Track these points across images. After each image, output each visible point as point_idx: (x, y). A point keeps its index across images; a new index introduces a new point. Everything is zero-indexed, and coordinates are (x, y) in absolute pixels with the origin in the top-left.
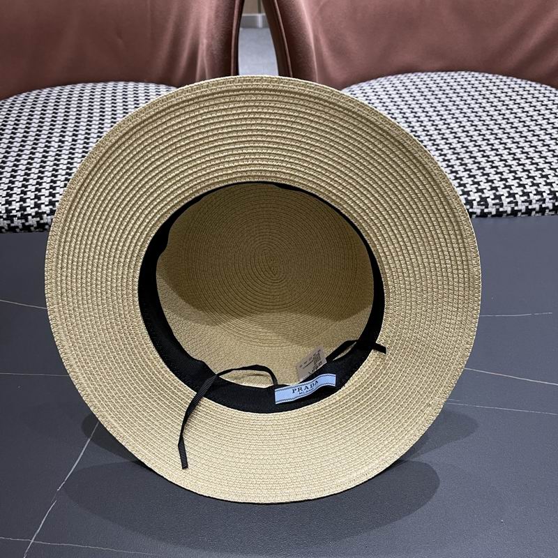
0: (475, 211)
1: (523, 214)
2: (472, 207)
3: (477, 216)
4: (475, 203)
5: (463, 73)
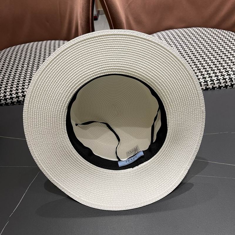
1: (217, 88)
5: (194, 28)
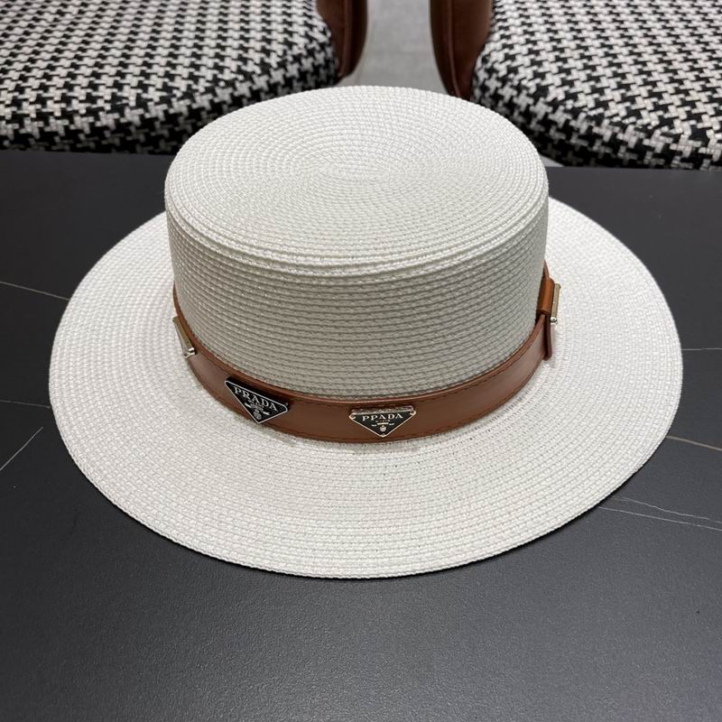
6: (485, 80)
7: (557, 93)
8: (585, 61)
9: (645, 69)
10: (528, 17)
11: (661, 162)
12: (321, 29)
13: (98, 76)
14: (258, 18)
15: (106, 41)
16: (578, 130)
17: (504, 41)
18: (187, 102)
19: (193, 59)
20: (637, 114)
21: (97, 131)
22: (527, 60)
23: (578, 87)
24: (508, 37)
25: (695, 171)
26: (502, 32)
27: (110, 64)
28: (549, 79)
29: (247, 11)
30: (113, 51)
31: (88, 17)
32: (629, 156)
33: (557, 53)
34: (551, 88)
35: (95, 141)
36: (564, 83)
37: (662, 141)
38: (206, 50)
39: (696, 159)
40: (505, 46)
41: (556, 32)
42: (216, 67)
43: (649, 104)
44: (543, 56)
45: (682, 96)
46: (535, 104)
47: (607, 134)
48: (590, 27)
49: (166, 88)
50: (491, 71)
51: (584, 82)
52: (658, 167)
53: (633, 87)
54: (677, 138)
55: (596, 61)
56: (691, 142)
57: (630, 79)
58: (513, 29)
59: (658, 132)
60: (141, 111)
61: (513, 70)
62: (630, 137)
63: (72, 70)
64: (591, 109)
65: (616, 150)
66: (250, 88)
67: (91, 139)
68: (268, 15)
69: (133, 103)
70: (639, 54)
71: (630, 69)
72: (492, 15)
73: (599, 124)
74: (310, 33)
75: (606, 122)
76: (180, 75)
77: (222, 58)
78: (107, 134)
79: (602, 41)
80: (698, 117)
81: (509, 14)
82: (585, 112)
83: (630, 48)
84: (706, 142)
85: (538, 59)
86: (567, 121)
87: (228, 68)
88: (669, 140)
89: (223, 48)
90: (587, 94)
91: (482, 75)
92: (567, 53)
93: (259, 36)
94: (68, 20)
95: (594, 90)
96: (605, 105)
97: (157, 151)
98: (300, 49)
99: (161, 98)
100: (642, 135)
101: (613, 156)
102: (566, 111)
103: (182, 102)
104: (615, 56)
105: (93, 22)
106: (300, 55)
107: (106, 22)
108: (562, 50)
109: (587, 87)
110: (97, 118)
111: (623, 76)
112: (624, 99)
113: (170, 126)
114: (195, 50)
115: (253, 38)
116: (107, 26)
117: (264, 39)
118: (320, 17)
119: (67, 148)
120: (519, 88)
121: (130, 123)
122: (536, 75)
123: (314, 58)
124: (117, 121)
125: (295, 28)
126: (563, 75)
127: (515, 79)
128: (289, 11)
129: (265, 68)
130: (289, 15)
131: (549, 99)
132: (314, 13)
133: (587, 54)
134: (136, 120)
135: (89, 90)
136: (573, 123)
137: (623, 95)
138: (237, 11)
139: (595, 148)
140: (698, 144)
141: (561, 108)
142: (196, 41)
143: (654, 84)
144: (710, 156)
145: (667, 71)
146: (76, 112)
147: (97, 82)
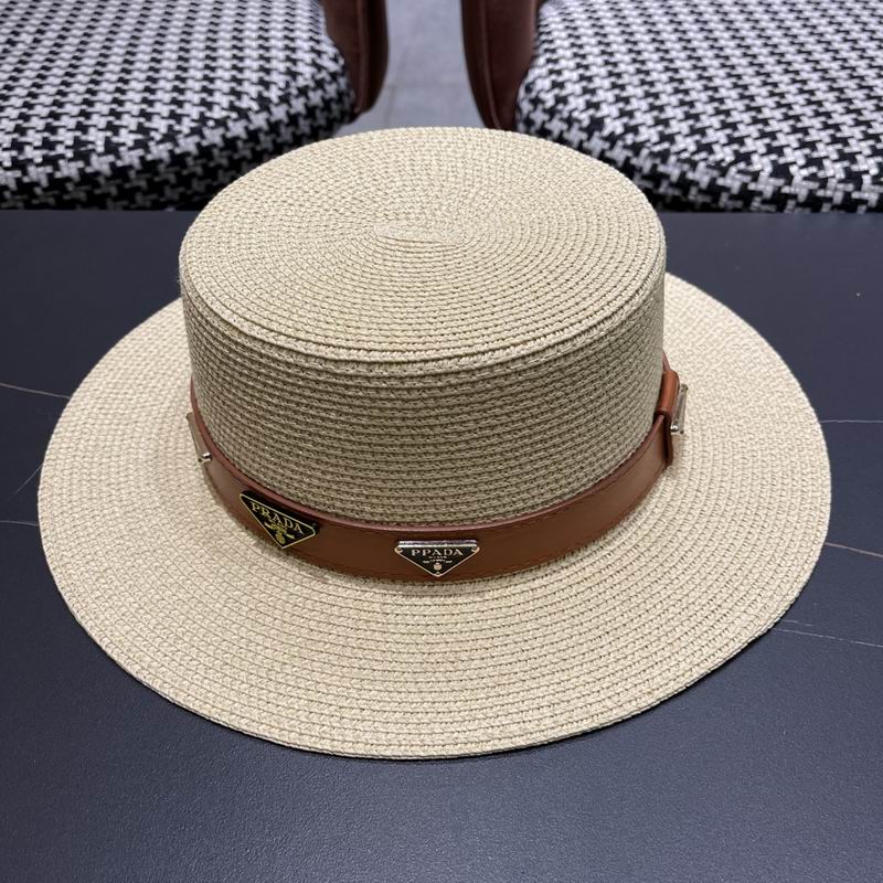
0: (865, 196)
2: (859, 188)
3: (870, 210)
4: (867, 179)
6: (529, 112)
7: (614, 126)
8: (646, 88)
9: (717, 96)
10: (578, 37)
11: (739, 204)
12: (332, 55)
13: (56, 116)
14: (254, 44)
15: (67, 74)
16: (641, 169)
17: (550, 66)
18: (169, 146)
19: (175, 95)
20: (709, 148)
21: (56, 184)
22: (578, 88)
23: (639, 118)
24: (556, 61)
25: (779, 215)
26: (548, 55)
27: (71, 102)
28: (605, 110)
29: (240, 36)
30: (76, 87)
31: (45, 47)
32: (701, 199)
33: (613, 79)
34: (607, 121)
35: (54, 196)
36: (622, 114)
37: (739, 180)
38: (190, 83)
39: (779, 200)
40: (551, 72)
41: (611, 54)
42: (203, 103)
43: (722, 136)
44: (597, 82)
45: (760, 126)
46: (589, 139)
47: (675, 173)
48: (651, 47)
49: (141, 129)
50: (536, 102)
51: (645, 112)
52: (736, 210)
53: (703, 117)
54: (755, 176)
55: (659, 87)
56: (772, 180)
57: (699, 107)
58: (561, 52)
59: (733, 170)
60: (111, 158)
61: (562, 100)
62: (702, 176)
63: (24, 110)
64: (655, 144)
65: (686, 192)
66: (246, 128)
67: (50, 193)
68: (267, 39)
69: (101, 149)
70: (710, 79)
71: (698, 95)
72: (535, 35)
73: (664, 161)
74: (319, 61)
75: (673, 159)
76: (158, 114)
77: (210, 92)
78: (70, 186)
79: (665, 64)
80: (779, 151)
81: (555, 34)
82: (648, 148)
83: (699, 72)
84: (789, 179)
85: (591, 86)
86: (628, 159)
87: (218, 104)
88: (747, 179)
89: (212, 80)
90: (650, 127)
91: (526, 106)
92: (625, 79)
93: (255, 65)
94: (20, 50)
95: (658, 122)
96: (671, 139)
97: (133, 206)
98: (306, 80)
99: (136, 141)
100: (715, 173)
101: (684, 199)
102: (625, 147)
103: (161, 147)
104: (681, 81)
105: (51, 52)
106: (307, 87)
107: (67, 52)
108: (619, 75)
109: (649, 119)
110: (57, 168)
111: (691, 104)
112: (693, 131)
113: (148, 175)
114: (177, 83)
115: (249, 68)
116: (69, 56)
117: (262, 69)
118: (330, 41)
119: (20, 204)
120: (570, 121)
121: (97, 173)
122: (589, 105)
123: (324, 90)
124: (81, 171)
125: (299, 55)
126: (621, 105)
127: (565, 110)
128: (292, 35)
129: (264, 104)
130: (292, 40)
131: (606, 132)
132: (323, 37)
133: (649, 79)
134: (106, 169)
135: (46, 134)
136: (634, 161)
137: (691, 127)
138: (228, 36)
139: (662, 190)
140: (781, 182)
141: (620, 143)
142: (179, 73)
143: (727, 113)
144: (794, 197)
145: (742, 97)
146: (30, 161)
147: (56, 123)
